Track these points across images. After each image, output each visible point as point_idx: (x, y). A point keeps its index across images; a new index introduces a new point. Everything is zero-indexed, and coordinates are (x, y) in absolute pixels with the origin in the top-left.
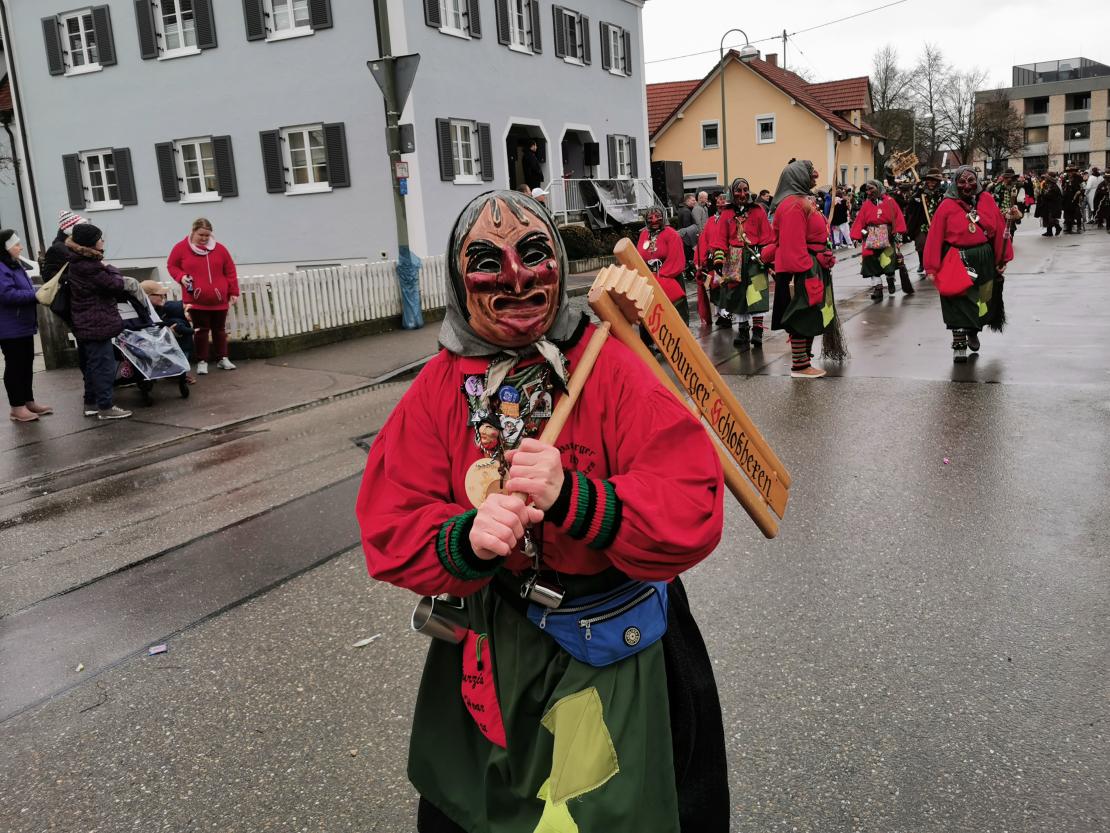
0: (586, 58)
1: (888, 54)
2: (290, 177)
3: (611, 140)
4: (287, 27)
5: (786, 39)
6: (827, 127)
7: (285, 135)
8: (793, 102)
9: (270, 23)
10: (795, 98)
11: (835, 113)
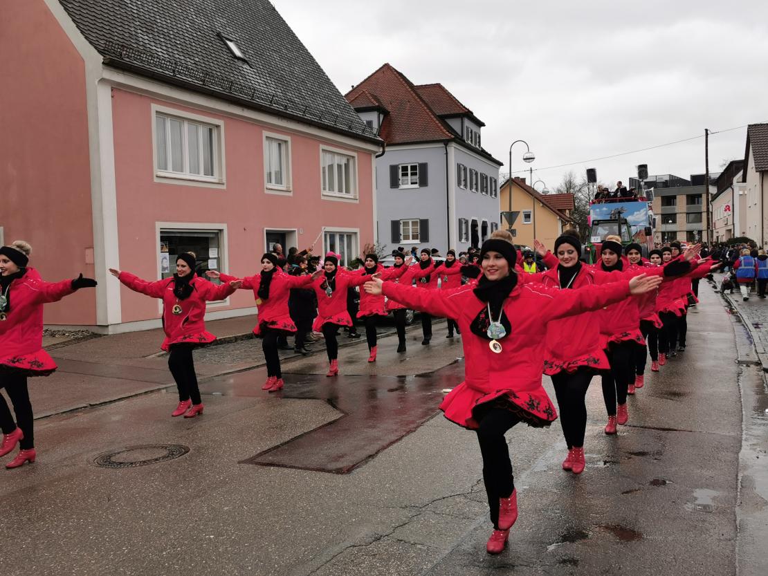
0: (487, 192)
1: (571, 175)
2: (402, 237)
3: (492, 224)
4: (407, 184)
5: (531, 172)
6: (558, 218)
7: (401, 222)
8: (541, 205)
9: (400, 182)
10: (543, 203)
11: (559, 210)
